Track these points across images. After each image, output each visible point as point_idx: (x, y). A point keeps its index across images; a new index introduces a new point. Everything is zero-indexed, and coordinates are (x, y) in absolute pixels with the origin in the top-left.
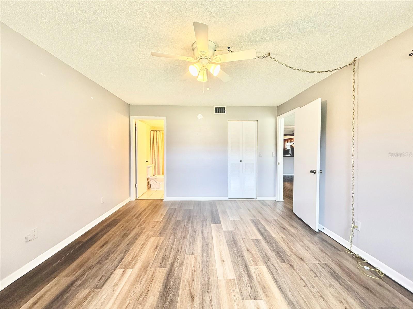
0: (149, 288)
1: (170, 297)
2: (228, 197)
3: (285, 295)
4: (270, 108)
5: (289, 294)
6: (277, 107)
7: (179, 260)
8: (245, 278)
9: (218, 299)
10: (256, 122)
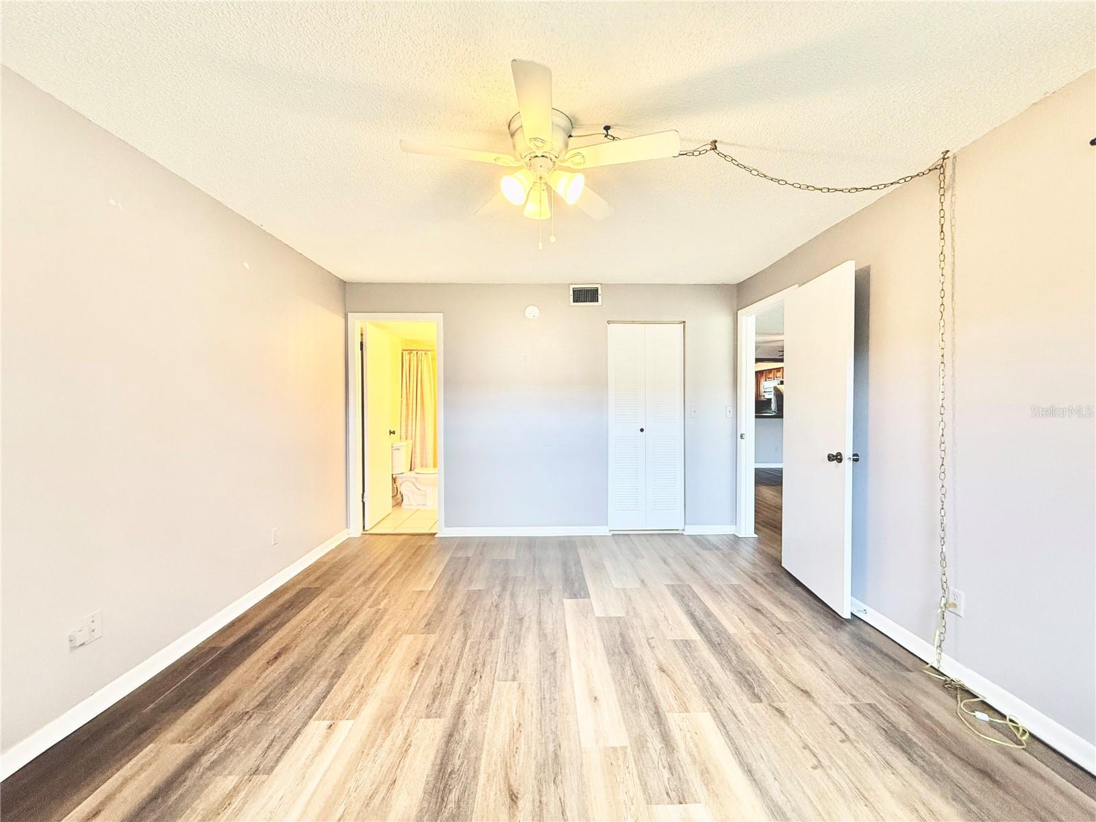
0: (398, 772)
1: (453, 796)
2: (607, 527)
3: (763, 792)
4: (717, 289)
5: (774, 788)
6: (738, 284)
7: (477, 697)
8: (655, 744)
10: (682, 325)
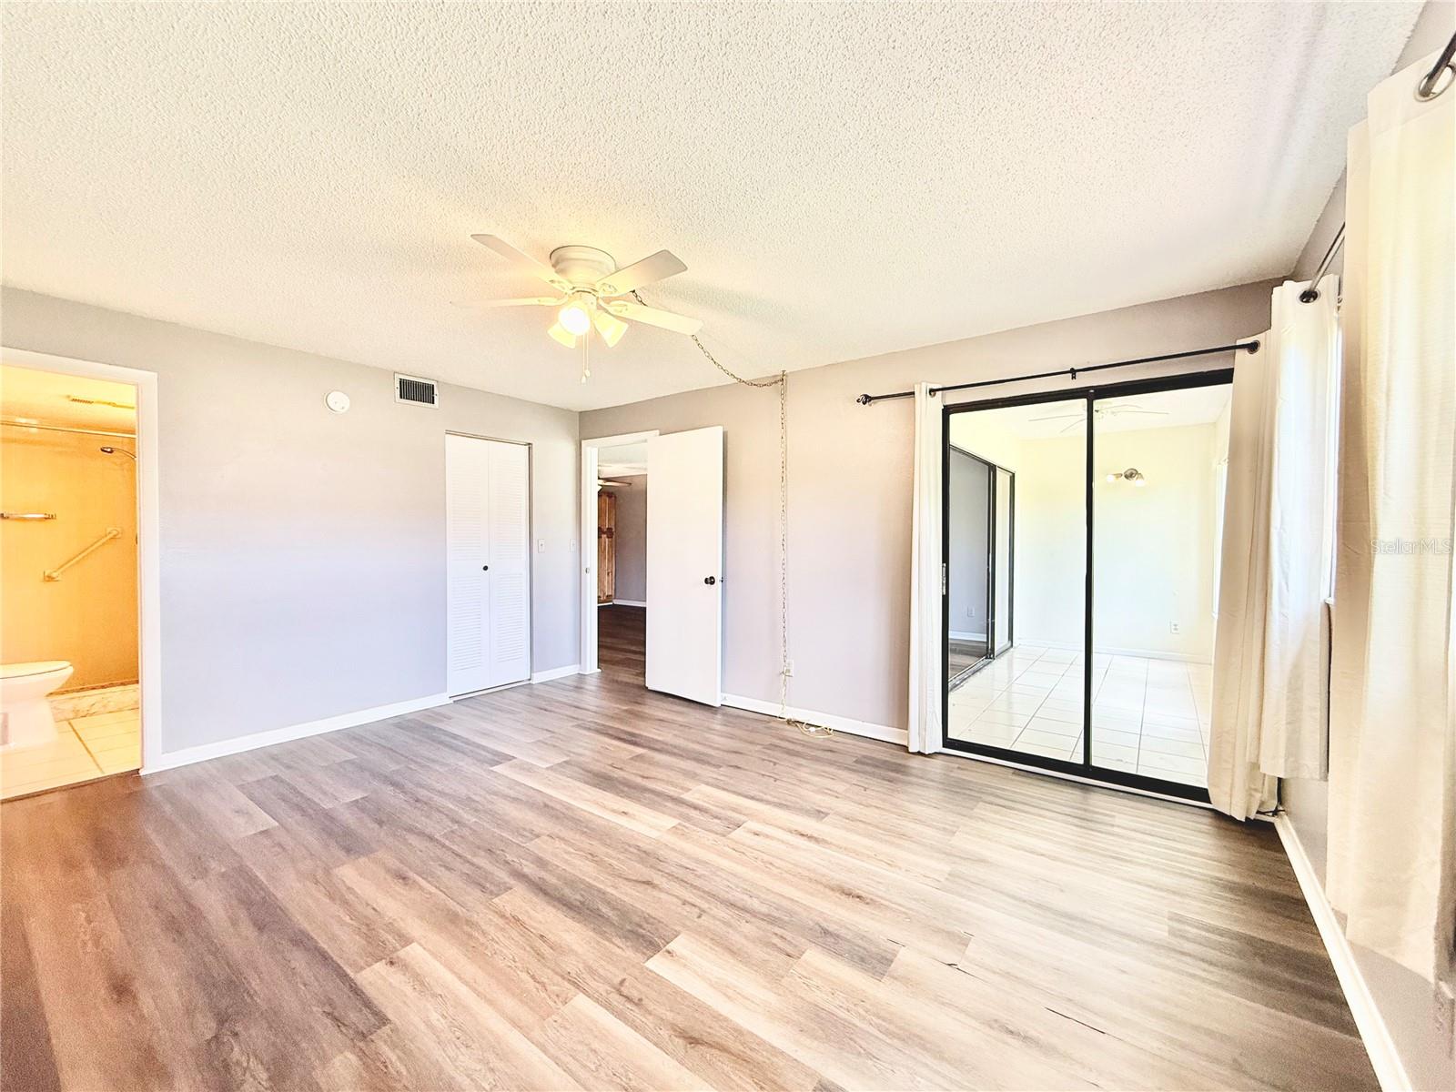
0: (534, 932)
1: (605, 910)
2: (445, 694)
3: (768, 802)
4: (561, 413)
5: (769, 798)
6: (581, 413)
7: (524, 862)
8: (694, 813)
9: (689, 858)
10: (527, 447)
